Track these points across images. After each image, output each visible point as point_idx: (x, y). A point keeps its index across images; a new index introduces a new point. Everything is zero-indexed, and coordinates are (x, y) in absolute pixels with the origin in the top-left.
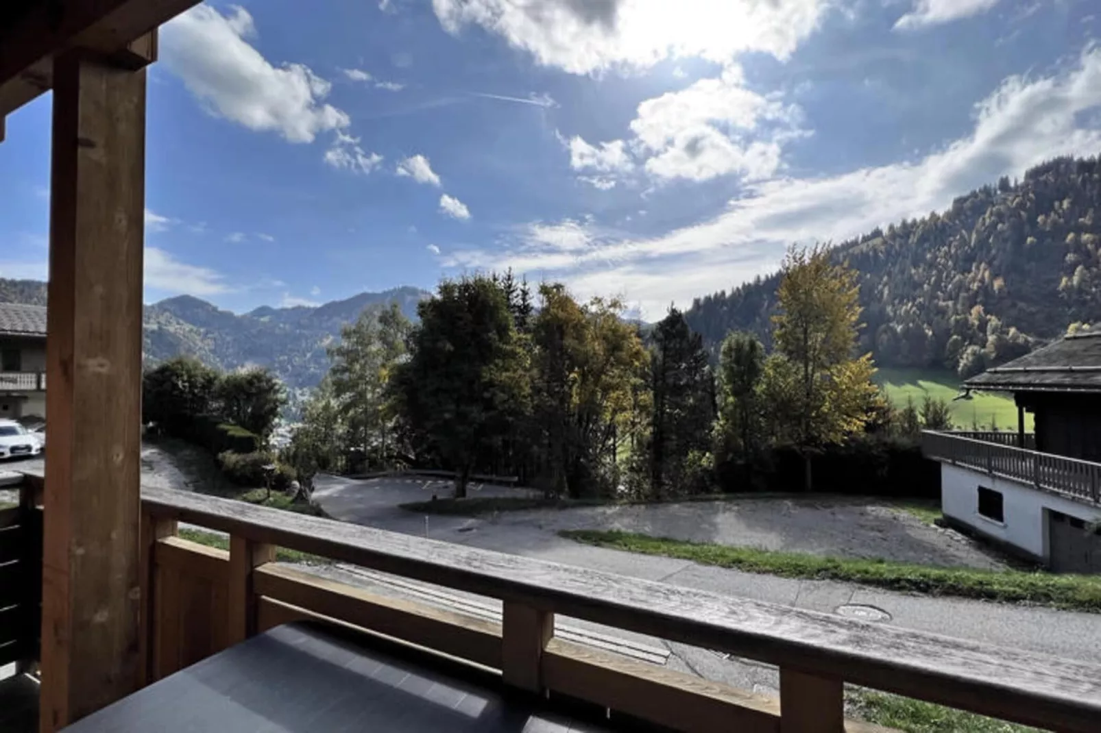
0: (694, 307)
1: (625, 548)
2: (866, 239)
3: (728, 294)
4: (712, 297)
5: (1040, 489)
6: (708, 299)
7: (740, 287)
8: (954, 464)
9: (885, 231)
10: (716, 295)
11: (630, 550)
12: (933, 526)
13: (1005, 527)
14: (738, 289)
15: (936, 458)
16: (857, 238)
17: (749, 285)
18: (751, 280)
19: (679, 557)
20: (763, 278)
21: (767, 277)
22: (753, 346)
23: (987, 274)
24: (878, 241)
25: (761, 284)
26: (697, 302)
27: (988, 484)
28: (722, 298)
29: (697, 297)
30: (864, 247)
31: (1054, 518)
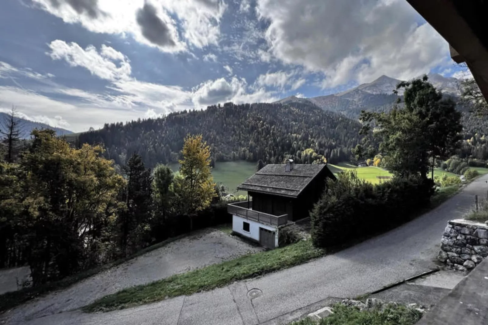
0: (104, 128)
1: (141, 303)
2: (182, 113)
3: (124, 124)
4: (116, 124)
5: (259, 222)
6: (113, 125)
7: (131, 122)
8: (237, 215)
9: (188, 112)
10: (118, 123)
11: (145, 303)
12: (231, 236)
13: (250, 233)
14: (129, 123)
15: (231, 213)
16: (179, 112)
17: (135, 122)
18: (136, 120)
19: (175, 296)
20: (141, 120)
21: (144, 120)
22: (168, 171)
23: (215, 133)
24: (185, 115)
25: (141, 122)
26: (106, 125)
27: (246, 221)
28: (121, 126)
29: (107, 123)
30: (181, 116)
31: (261, 229)
